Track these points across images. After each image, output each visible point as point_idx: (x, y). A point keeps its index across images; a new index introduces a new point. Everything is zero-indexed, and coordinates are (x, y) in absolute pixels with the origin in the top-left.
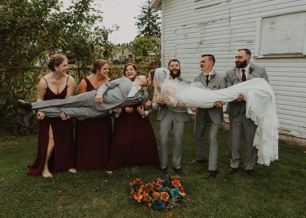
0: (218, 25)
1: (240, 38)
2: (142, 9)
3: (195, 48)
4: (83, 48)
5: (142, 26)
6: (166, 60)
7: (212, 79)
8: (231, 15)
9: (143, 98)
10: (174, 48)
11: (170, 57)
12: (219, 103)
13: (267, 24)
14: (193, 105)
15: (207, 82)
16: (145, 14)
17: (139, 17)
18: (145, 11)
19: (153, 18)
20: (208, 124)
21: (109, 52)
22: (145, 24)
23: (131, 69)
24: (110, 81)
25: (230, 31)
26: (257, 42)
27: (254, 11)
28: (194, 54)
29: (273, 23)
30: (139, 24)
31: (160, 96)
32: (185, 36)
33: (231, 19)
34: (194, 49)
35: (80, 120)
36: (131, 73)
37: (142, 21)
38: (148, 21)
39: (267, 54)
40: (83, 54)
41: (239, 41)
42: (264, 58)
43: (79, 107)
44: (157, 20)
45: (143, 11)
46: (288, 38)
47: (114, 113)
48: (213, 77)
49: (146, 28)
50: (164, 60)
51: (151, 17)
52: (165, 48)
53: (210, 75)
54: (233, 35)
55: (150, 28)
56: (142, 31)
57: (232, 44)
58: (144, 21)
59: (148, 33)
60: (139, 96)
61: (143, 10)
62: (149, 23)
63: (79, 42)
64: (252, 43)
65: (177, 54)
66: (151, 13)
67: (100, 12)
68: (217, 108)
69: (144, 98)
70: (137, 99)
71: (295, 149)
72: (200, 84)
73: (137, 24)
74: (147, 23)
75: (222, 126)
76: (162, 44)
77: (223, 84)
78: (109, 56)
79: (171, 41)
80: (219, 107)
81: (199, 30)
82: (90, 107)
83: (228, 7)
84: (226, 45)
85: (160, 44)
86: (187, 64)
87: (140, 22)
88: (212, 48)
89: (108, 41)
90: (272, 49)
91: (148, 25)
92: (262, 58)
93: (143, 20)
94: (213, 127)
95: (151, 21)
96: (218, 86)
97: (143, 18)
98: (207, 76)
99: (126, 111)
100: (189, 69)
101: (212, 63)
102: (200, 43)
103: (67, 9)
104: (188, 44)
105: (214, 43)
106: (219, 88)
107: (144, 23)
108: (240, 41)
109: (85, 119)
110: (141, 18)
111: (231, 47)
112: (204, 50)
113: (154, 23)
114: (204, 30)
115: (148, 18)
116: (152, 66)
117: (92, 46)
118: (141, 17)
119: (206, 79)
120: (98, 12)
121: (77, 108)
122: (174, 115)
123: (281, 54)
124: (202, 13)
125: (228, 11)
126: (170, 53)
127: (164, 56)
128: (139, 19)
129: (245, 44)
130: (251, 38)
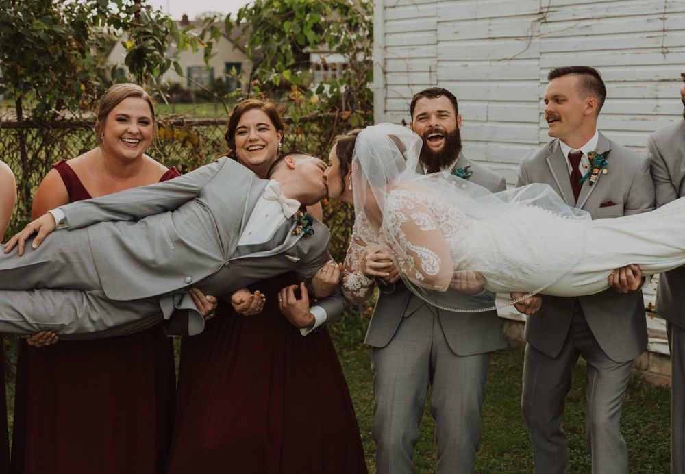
3: (517, 38)
4: (42, 35)
6: (396, 88)
7: (596, 171)
9: (306, 252)
10: (429, 37)
11: (412, 75)
12: (630, 273)
14: (520, 282)
15: (576, 182)
20: (581, 359)
21: (151, 51)
23: (259, 124)
24: (166, 177)
28: (512, 62)
31: (378, 247)
34: (513, 42)
35: (37, 345)
36: (261, 142)
40: (43, 61)
43: (31, 290)
47: (181, 316)
48: (600, 160)
50: (386, 85)
52: (388, 37)
53: (585, 154)
57: (673, 21)
60: (292, 241)
63: (25, 11)
65: (440, 64)
68: (623, 294)
69: (311, 250)
70: (282, 255)
72: (548, 190)
75: (639, 368)
76: (377, 20)
77: (641, 194)
78: (150, 70)
79: (414, 8)
80: (630, 292)
82: (81, 288)
84: (649, 27)
85: (367, 18)
86: (486, 104)
88: (589, 38)
89: (148, 7)
94: (604, 373)
96: (619, 199)
98: (575, 159)
99: (233, 308)
100: (494, 125)
101: (595, 101)
102: (540, 17)
104: (487, 22)
105: (599, 19)
106: (626, 209)
109: (59, 341)
111: (669, 34)
112: (556, 44)
116: (336, 114)
117: (80, 26)
119: (571, 169)
121: (25, 294)
122: (437, 325)
126: (410, 58)
127: (388, 69)
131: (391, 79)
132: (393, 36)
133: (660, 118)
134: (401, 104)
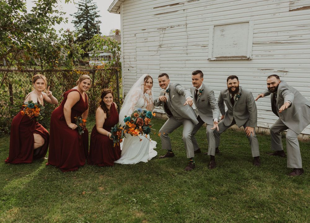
0: (175, 31)
1: (196, 42)
2: (78, 6)
3: (155, 51)
5: (79, 25)
6: (126, 62)
7: (200, 94)
8: (188, 22)
10: (134, 51)
11: (130, 59)
13: (218, 30)
16: (82, 12)
17: (75, 15)
18: (82, 8)
19: (91, 15)
22: (83, 22)
25: (187, 36)
26: (210, 46)
27: (207, 19)
28: (154, 56)
29: (223, 31)
30: (76, 22)
33: (188, 26)
34: (154, 52)
37: (79, 19)
39: (218, 57)
41: (194, 45)
42: (216, 60)
44: (95, 18)
45: (79, 9)
46: (235, 44)
49: (84, 26)
50: (124, 61)
51: (89, 14)
54: (189, 39)
55: (89, 27)
56: (80, 29)
57: (189, 48)
58: (82, 19)
59: (87, 32)
61: (80, 8)
62: (87, 21)
64: (206, 47)
65: (137, 57)
66: (89, 10)
67: (62, 13)
71: (243, 134)
73: (74, 22)
74: (85, 21)
76: (121, 46)
79: (131, 44)
81: (159, 34)
83: (185, 15)
84: (184, 49)
86: (148, 65)
87: (77, 20)
88: (170, 51)
90: (223, 53)
91: (86, 23)
92: (215, 60)
95: (88, 19)
97: (80, 16)
100: (150, 70)
102: (160, 46)
104: (148, 47)
105: (173, 47)
108: (196, 45)
110: (78, 16)
111: (188, 50)
112: (163, 52)
113: (93, 22)
114: (163, 35)
115: (86, 16)
118: (78, 14)
119: (196, 93)
120: (61, 13)
123: (230, 57)
124: (161, 19)
125: (184, 19)
126: (130, 55)
127: (124, 58)
128: (76, 16)
129: (200, 48)
130: (205, 43)
132: (126, 50)
133: (186, 68)
134: (128, 66)
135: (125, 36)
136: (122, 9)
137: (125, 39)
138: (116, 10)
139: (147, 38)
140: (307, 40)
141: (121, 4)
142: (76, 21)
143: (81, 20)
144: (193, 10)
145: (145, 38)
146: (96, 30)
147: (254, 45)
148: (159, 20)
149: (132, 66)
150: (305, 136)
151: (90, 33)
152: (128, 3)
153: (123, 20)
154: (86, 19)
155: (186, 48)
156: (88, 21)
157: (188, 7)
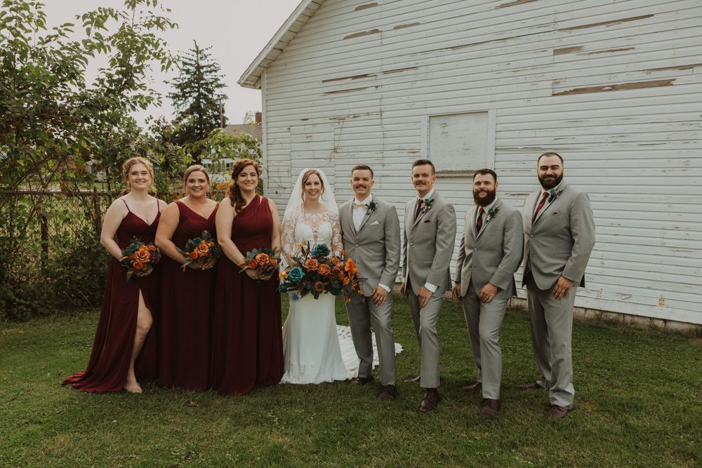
0: (362, 123)
1: (397, 145)
2: (181, 65)
3: (325, 159)
5: (182, 102)
6: (272, 178)
8: (383, 108)
10: (288, 157)
11: (280, 173)
13: (437, 127)
16: (189, 76)
17: (175, 82)
18: (189, 70)
19: (206, 84)
22: (190, 96)
25: (382, 133)
26: (424, 153)
27: (417, 105)
29: (444, 125)
30: (175, 96)
32: (307, 137)
33: (383, 114)
34: (323, 160)
37: (182, 90)
38: (195, 91)
41: (395, 150)
44: (215, 89)
45: (184, 70)
46: (466, 149)
49: (191, 105)
50: (268, 177)
51: (202, 82)
54: (387, 139)
55: (202, 105)
56: (183, 111)
57: (386, 154)
58: (188, 90)
59: (197, 115)
61: (185, 68)
62: (199, 95)
64: (416, 154)
65: (293, 168)
66: (202, 74)
73: (171, 95)
74: (195, 95)
79: (281, 145)
81: (332, 129)
83: (379, 95)
84: (376, 155)
87: (178, 91)
90: (445, 164)
91: (197, 99)
93: (186, 89)
95: (202, 90)
97: (184, 84)
102: (334, 150)
103: (95, 84)
104: (312, 152)
105: (358, 152)
107: (188, 95)
108: (398, 150)
110: (180, 84)
111: (385, 158)
112: (341, 161)
113: (210, 96)
114: (340, 129)
115: (197, 85)
118: (181, 81)
120: (151, 92)
123: (459, 172)
124: (336, 101)
125: (377, 102)
126: (279, 166)
127: (269, 170)
128: (176, 85)
129: (406, 154)
130: (415, 146)
131: (270, 174)
132: (271, 156)
133: (382, 191)
134: (275, 185)
135: (270, 130)
136: (264, 81)
137: (270, 136)
138: (253, 83)
139: (310, 135)
140: (583, 145)
141: (263, 71)
142: (176, 94)
143: (187, 93)
144: (393, 87)
145: (308, 135)
146: (216, 113)
147: (497, 152)
148: (332, 102)
149: (283, 185)
150: (589, 312)
151: (205, 117)
152: (276, 71)
153: (266, 100)
154: (197, 90)
155: (381, 155)
156: (201, 94)
157: (384, 82)
